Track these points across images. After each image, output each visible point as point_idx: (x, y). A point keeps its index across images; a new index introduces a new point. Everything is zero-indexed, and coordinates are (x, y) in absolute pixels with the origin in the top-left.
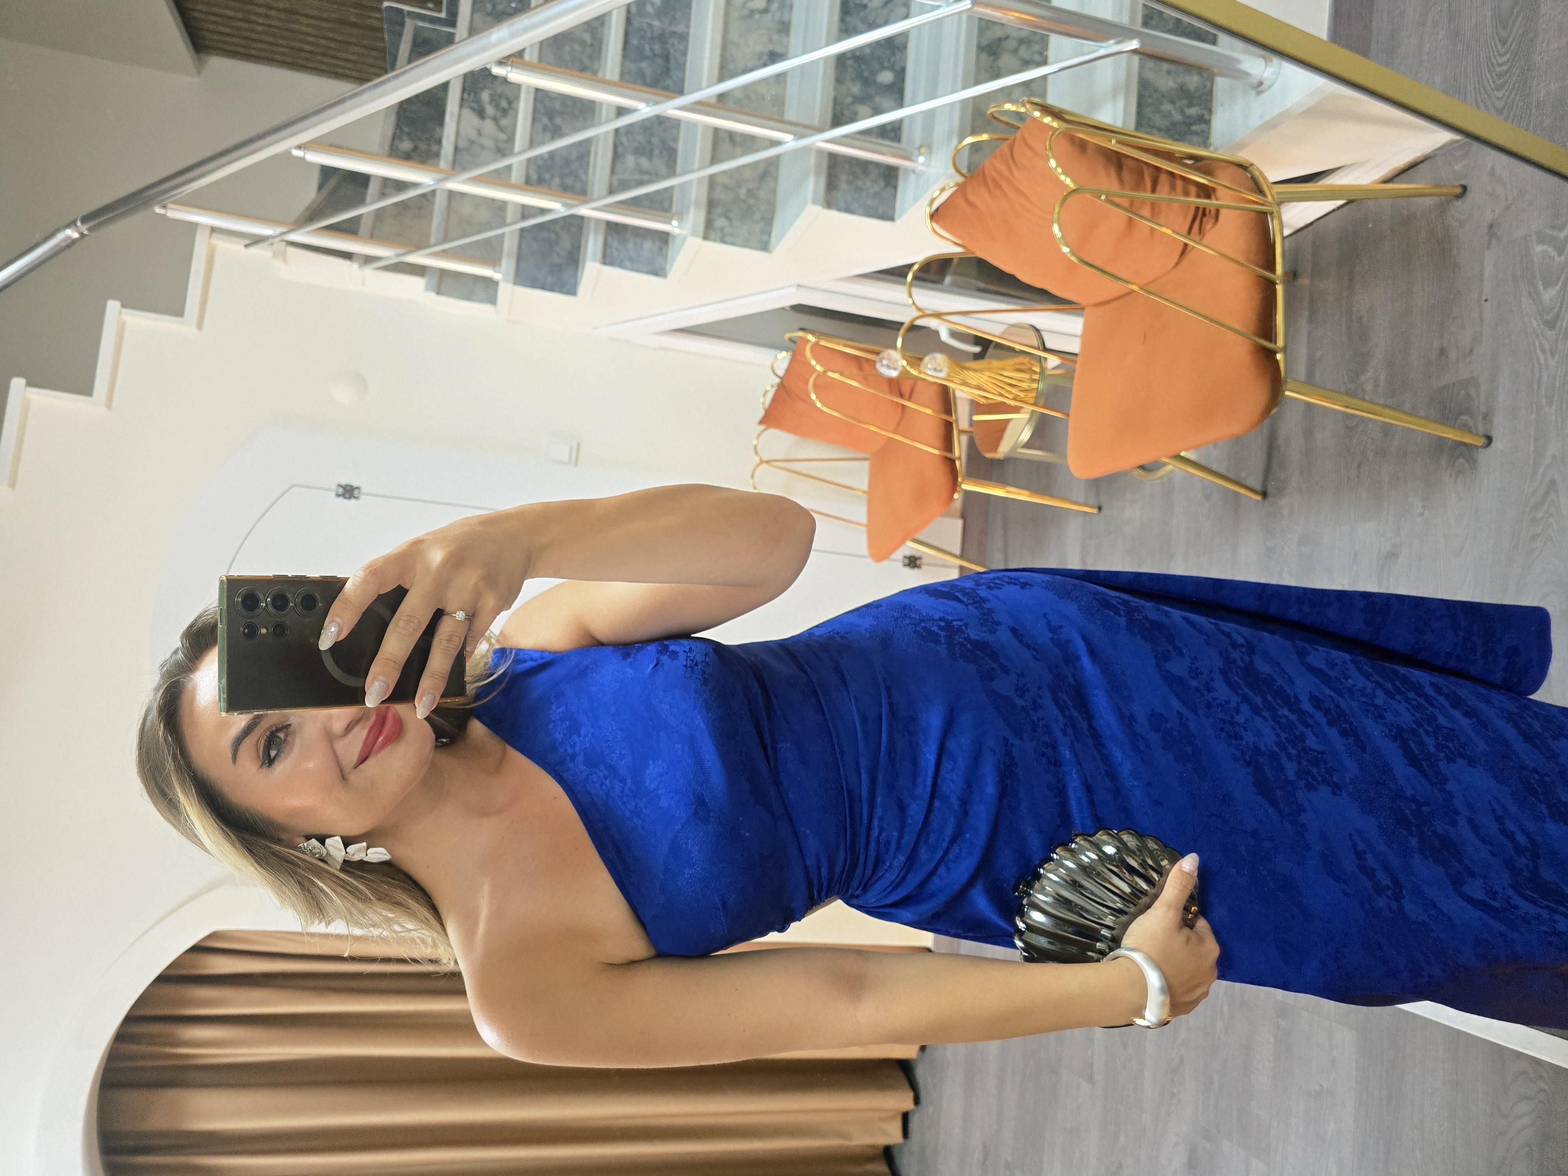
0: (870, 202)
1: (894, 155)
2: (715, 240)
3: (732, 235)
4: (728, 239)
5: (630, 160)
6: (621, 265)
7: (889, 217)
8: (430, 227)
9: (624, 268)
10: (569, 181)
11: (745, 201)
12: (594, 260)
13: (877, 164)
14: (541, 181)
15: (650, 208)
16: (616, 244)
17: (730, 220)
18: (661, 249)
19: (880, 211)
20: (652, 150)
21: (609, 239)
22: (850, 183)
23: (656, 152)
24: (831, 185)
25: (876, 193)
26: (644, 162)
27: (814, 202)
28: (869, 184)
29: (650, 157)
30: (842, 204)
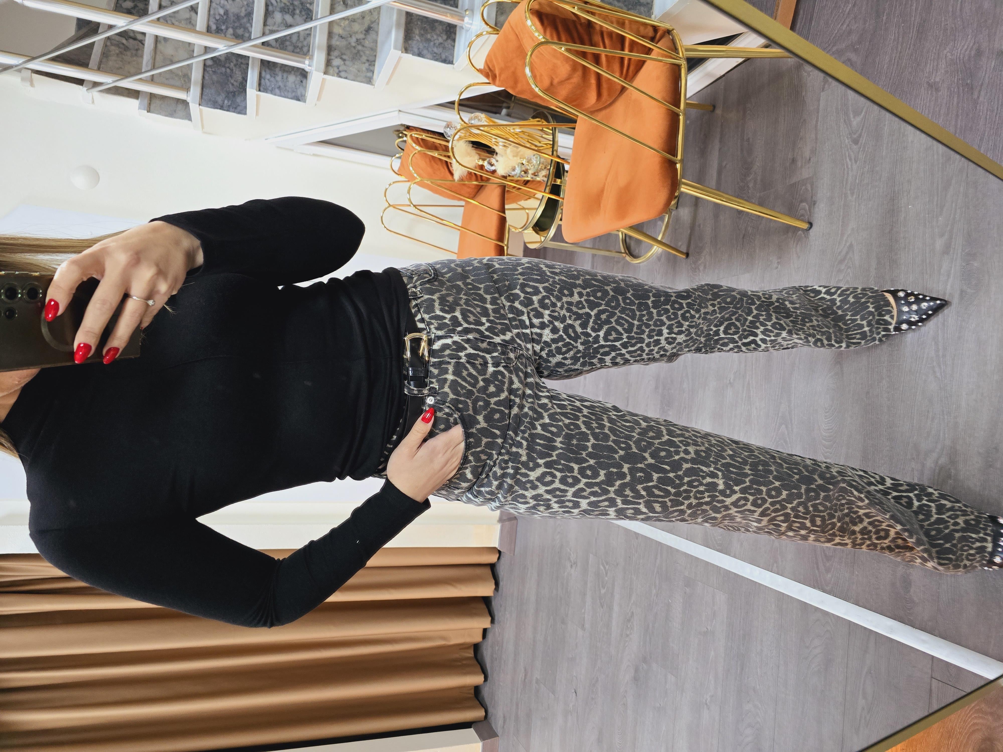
0: (435, 50)
1: (452, 16)
2: (333, 75)
3: (346, 71)
4: (343, 74)
5: (278, 16)
6: (272, 92)
7: (448, 61)
8: (142, 63)
9: (275, 95)
10: (240, 32)
11: (354, 47)
12: (252, 88)
13: (441, 22)
14: (218, 31)
15: (293, 52)
16: (268, 76)
17: (344, 60)
18: (302, 82)
19: (443, 57)
20: (294, 10)
21: (263, 74)
22: (421, 35)
23: (298, 11)
24: (408, 36)
25: (441, 44)
26: (288, 18)
27: (395, 48)
28: (435, 37)
29: (293, 15)
30: (416, 50)
